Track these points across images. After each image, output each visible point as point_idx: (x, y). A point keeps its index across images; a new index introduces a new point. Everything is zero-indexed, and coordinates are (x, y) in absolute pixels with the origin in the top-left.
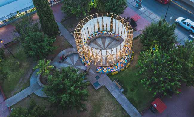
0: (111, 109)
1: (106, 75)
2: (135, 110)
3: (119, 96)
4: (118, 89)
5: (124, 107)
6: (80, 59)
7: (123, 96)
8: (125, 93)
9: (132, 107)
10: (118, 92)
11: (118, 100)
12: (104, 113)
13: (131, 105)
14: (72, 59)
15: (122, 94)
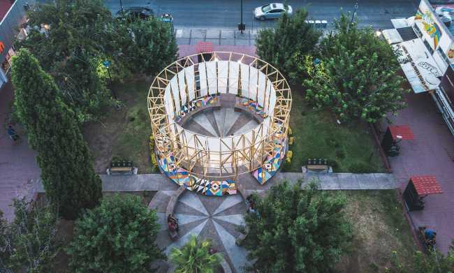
0: (355, 208)
1: (281, 174)
2: (377, 175)
3: (338, 181)
4: (324, 174)
5: (363, 187)
6: (205, 196)
7: (343, 176)
8: (337, 169)
9: (370, 177)
10: (328, 178)
11: (346, 187)
12: (358, 223)
13: (365, 175)
14: (187, 211)
15: (337, 176)
